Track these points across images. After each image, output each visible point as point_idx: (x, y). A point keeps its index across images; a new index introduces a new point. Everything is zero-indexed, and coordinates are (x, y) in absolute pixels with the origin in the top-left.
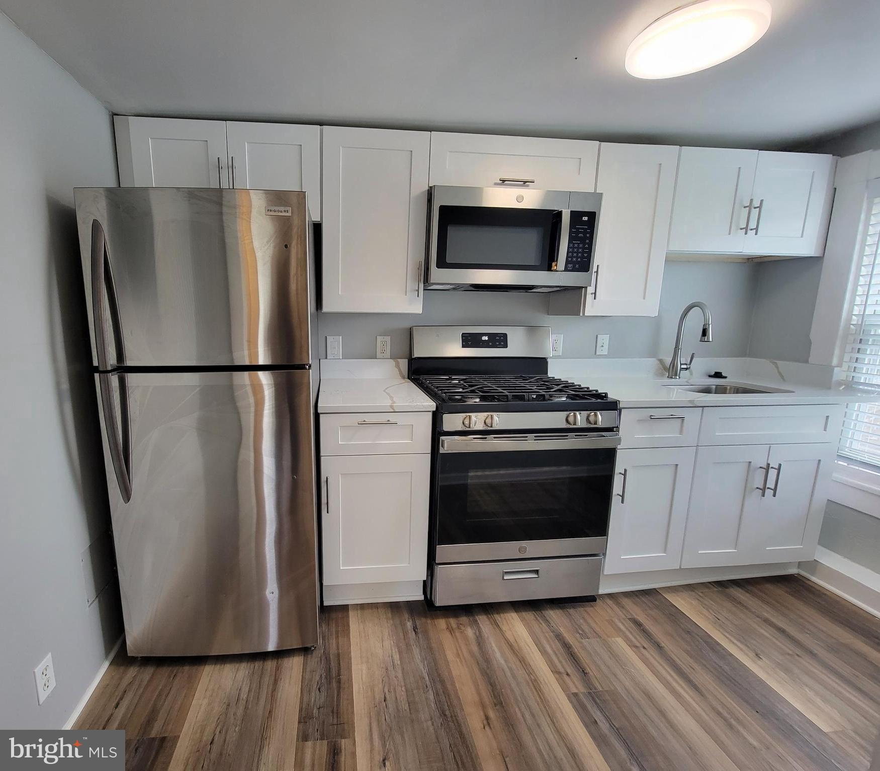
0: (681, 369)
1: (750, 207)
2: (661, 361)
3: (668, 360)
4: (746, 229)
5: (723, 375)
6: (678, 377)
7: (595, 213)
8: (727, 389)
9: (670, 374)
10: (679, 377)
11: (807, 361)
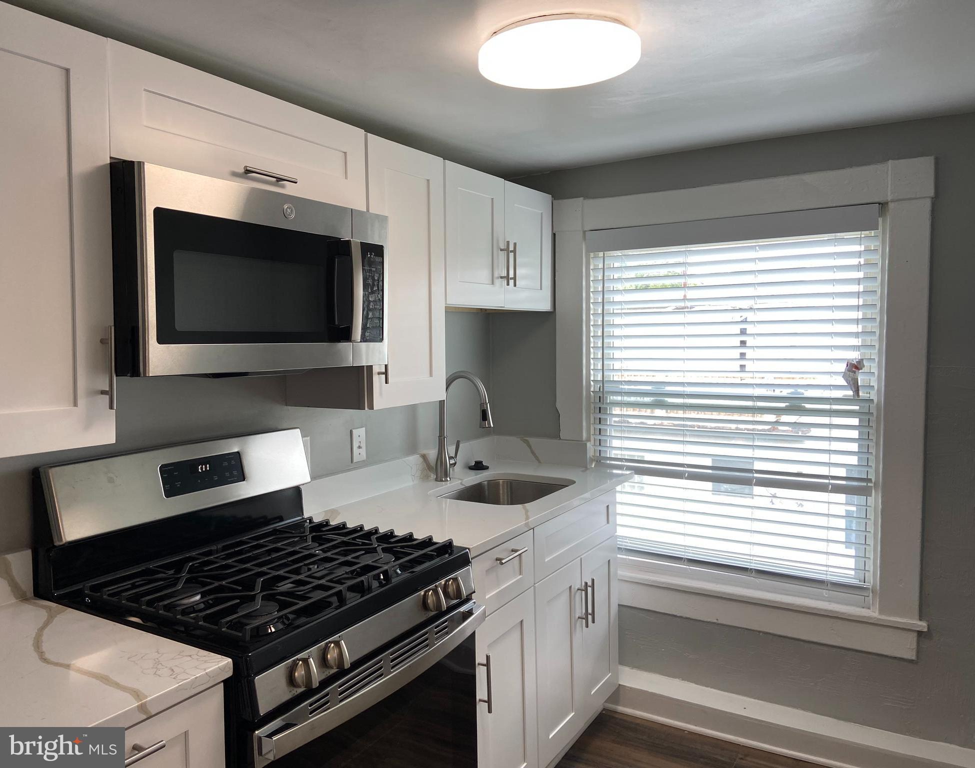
0: (450, 465)
1: (507, 249)
2: (424, 457)
3: (432, 454)
4: (507, 278)
5: (484, 464)
6: (448, 479)
7: (382, 247)
8: (499, 484)
9: (439, 475)
10: (450, 478)
11: (557, 436)
